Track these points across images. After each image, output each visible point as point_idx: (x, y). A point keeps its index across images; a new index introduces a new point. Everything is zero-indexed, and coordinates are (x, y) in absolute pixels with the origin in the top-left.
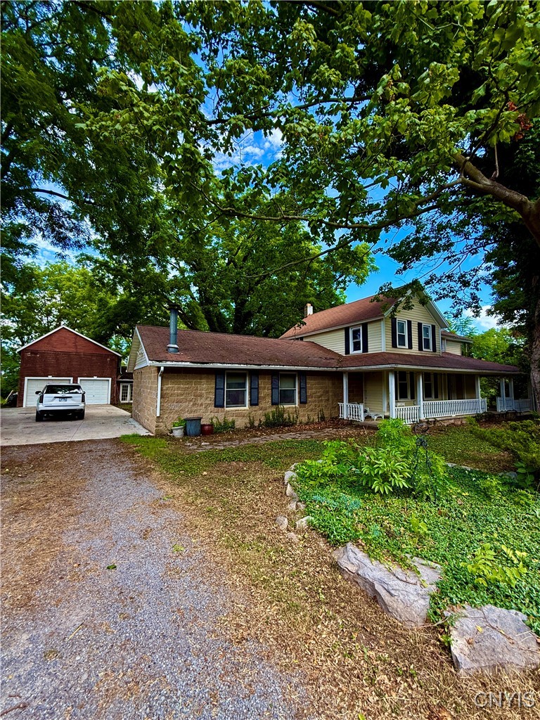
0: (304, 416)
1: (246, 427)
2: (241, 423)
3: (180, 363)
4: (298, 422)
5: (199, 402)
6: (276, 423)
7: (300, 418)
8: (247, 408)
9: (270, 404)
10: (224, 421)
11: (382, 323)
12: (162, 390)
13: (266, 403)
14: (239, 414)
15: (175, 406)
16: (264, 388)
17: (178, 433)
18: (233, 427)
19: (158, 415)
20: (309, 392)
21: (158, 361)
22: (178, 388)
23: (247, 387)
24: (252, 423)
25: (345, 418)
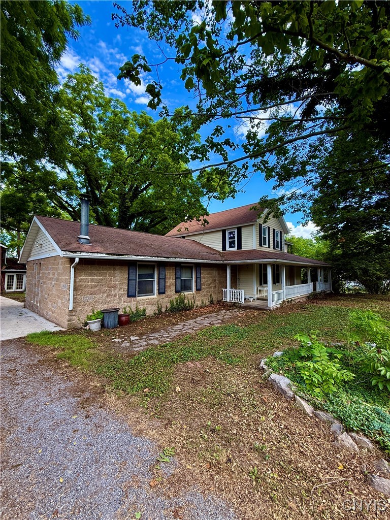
0: (199, 300)
1: (155, 314)
2: (150, 311)
3: (96, 255)
4: (195, 306)
5: (113, 293)
6: (178, 308)
7: (196, 303)
8: (155, 296)
9: (174, 292)
10: (136, 310)
11: (254, 227)
12: (75, 282)
13: (171, 291)
14: (149, 303)
15: (89, 299)
16: (170, 279)
17: (95, 326)
18: (144, 315)
19: (71, 308)
20: (203, 280)
21: (72, 252)
22: (92, 280)
23: (156, 277)
24: (160, 310)
25: (228, 301)
